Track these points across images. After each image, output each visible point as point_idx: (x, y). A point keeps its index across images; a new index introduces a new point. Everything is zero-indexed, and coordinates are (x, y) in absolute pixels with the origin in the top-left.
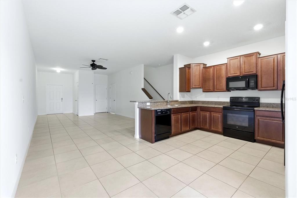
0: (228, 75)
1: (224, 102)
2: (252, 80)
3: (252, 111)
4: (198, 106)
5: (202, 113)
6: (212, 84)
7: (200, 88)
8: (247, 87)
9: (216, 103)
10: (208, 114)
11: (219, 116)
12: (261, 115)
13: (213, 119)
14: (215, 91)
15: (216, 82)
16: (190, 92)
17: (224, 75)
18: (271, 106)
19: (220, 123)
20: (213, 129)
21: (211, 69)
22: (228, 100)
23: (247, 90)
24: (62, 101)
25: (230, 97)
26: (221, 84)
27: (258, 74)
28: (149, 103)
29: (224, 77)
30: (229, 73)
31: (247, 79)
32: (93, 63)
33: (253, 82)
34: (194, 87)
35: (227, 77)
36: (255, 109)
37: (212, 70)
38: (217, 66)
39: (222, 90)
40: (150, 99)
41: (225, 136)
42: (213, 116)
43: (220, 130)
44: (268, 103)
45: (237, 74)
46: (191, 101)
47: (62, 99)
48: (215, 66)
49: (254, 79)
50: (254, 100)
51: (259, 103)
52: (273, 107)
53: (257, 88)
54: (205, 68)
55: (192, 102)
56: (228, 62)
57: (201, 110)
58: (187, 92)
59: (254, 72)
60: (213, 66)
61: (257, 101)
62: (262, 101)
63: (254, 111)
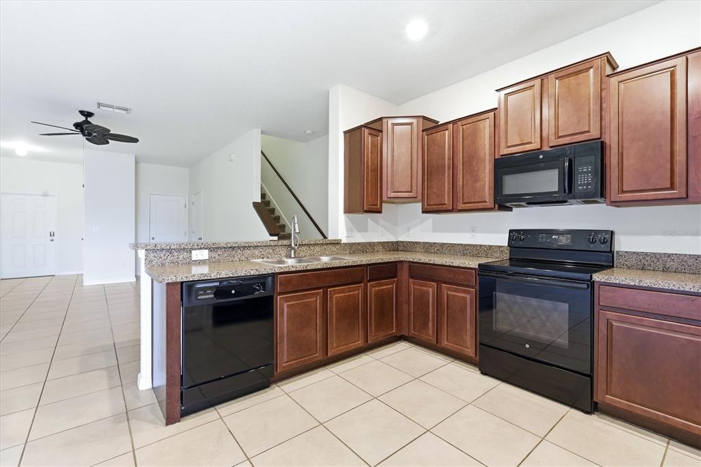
0: (499, 153)
1: (491, 247)
2: (586, 164)
3: (585, 286)
4: (401, 262)
5: (414, 286)
6: (449, 184)
7: (413, 199)
8: (567, 193)
9: (465, 250)
10: (431, 290)
11: (467, 297)
12: (620, 303)
13: (447, 307)
14: (461, 206)
15: (460, 176)
16: (380, 212)
17: (487, 152)
18: (660, 265)
19: (468, 326)
20: (445, 343)
21: (447, 132)
22: (503, 240)
23: (563, 202)
24: (52, 240)
25: (511, 231)
26: (478, 184)
27: (607, 141)
28: (207, 251)
29: (487, 158)
30: (503, 144)
31: (567, 164)
32: (86, 122)
33: (587, 172)
34: (393, 195)
35: (496, 157)
36: (597, 277)
37: (449, 136)
38: (464, 122)
39: (480, 205)
40: (271, 235)
41: (486, 374)
42: (447, 296)
43: (470, 351)
44: (646, 254)
45: (530, 143)
46: (392, 243)
47: (52, 234)
48: (459, 123)
49: (592, 158)
50: (592, 243)
51: (611, 252)
52: (665, 270)
53: (602, 195)
54: (429, 132)
55: (395, 246)
56: (499, 104)
57: (411, 276)
58: (366, 212)
59: (595, 133)
60: (454, 122)
61: (603, 246)
62: (623, 244)
63: (592, 284)
